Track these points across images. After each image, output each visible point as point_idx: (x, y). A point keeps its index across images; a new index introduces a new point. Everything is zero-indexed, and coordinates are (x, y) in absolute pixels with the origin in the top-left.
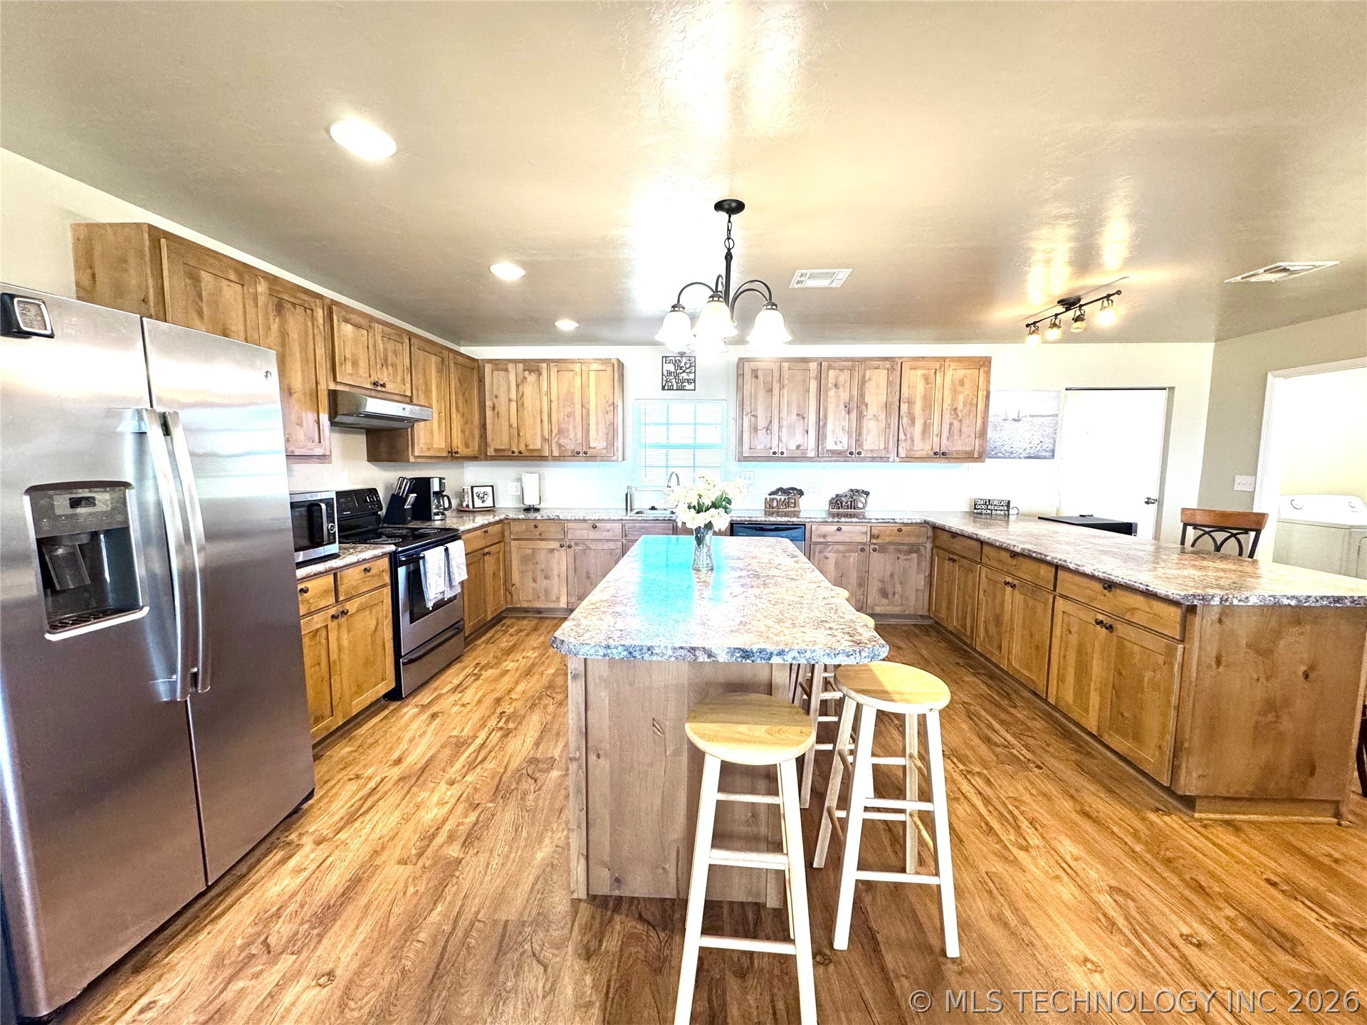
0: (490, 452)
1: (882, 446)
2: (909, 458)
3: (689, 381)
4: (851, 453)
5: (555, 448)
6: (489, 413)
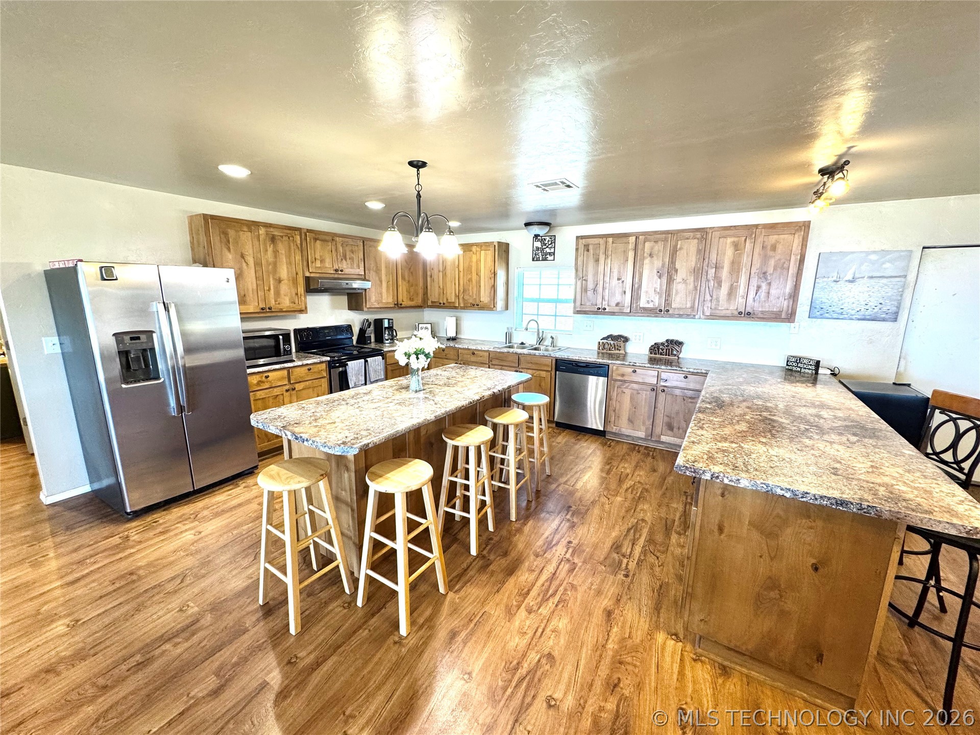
0: (430, 303)
1: (689, 305)
2: (713, 317)
3: (550, 254)
4: (661, 311)
5: (461, 301)
6: (429, 279)
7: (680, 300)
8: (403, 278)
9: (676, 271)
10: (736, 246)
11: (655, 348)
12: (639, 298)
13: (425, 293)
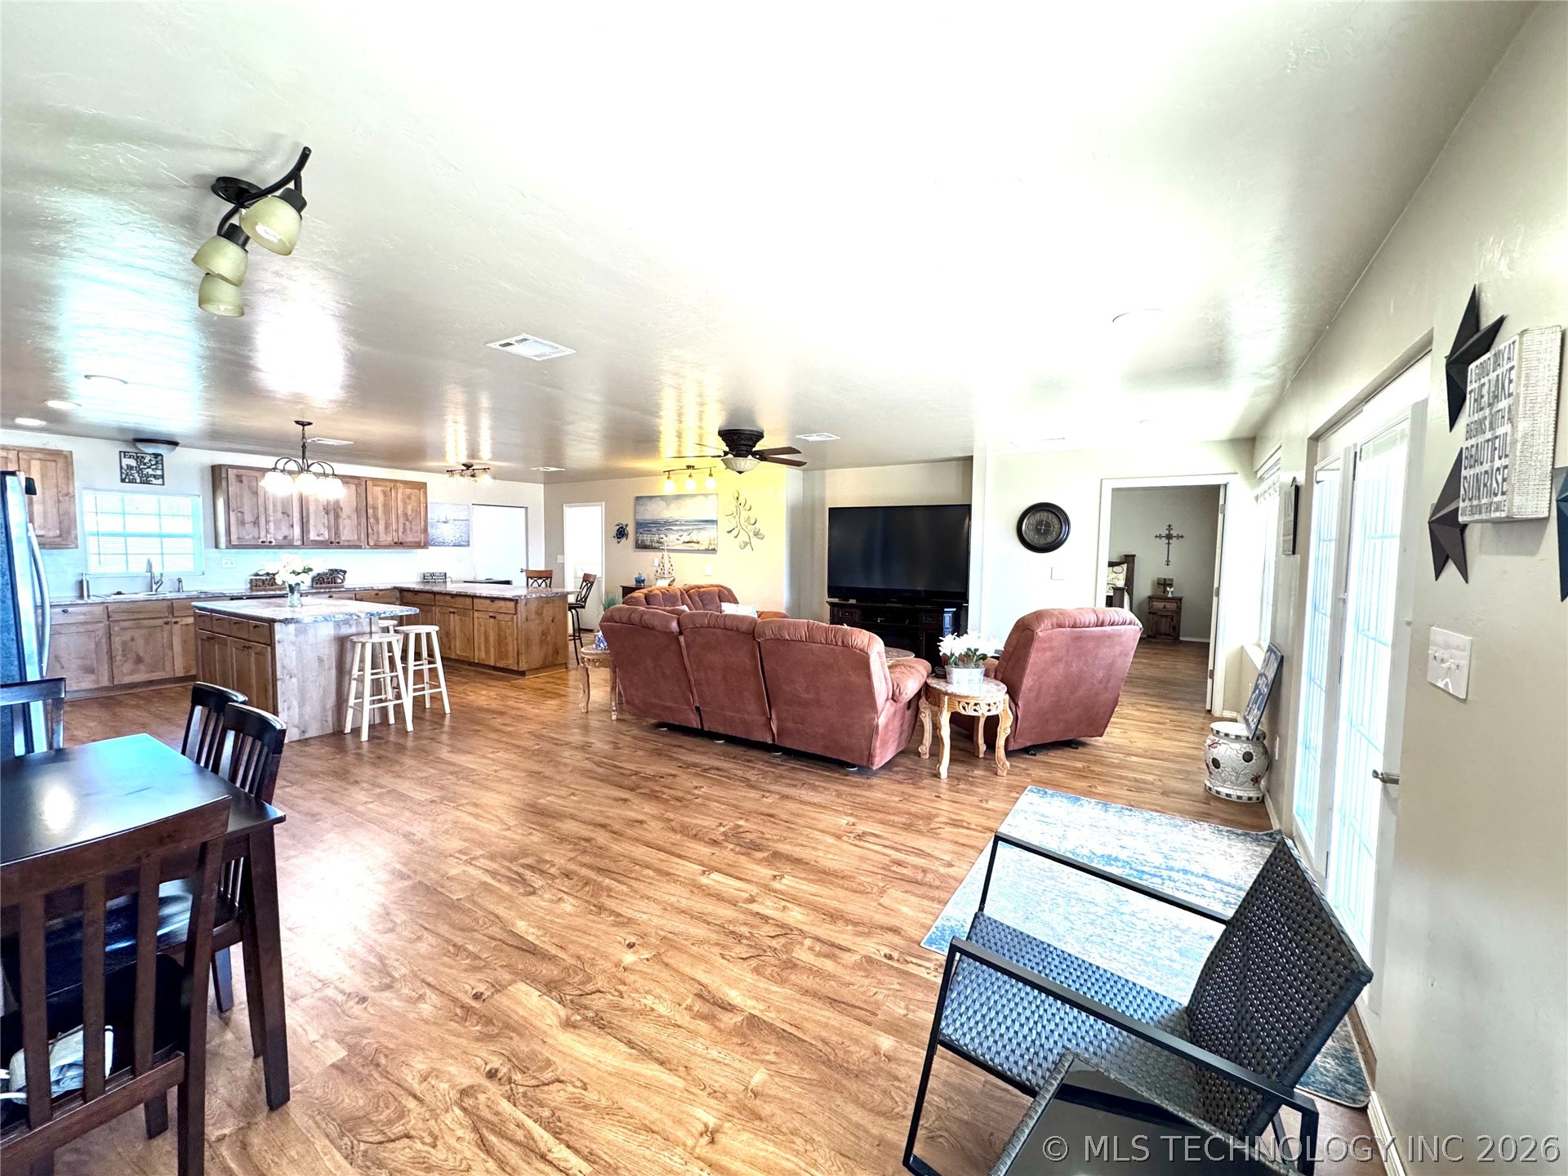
1: (356, 538)
2: (377, 546)
3: (155, 477)
4: (332, 543)
7: (347, 533)
11: (319, 578)
12: (308, 532)
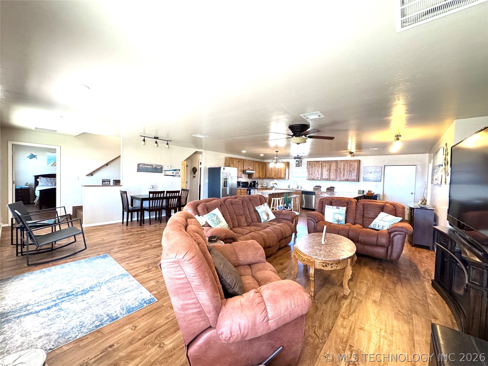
0: (267, 177)
1: (334, 178)
2: (340, 181)
3: (300, 165)
4: (328, 179)
5: (276, 177)
6: (267, 171)
7: (332, 177)
8: (261, 170)
9: (331, 170)
10: (344, 164)
11: (328, 189)
12: (323, 176)
13: (266, 175)
